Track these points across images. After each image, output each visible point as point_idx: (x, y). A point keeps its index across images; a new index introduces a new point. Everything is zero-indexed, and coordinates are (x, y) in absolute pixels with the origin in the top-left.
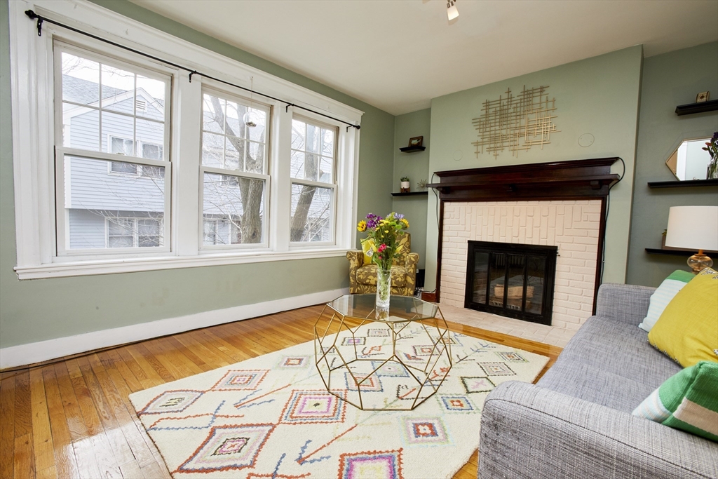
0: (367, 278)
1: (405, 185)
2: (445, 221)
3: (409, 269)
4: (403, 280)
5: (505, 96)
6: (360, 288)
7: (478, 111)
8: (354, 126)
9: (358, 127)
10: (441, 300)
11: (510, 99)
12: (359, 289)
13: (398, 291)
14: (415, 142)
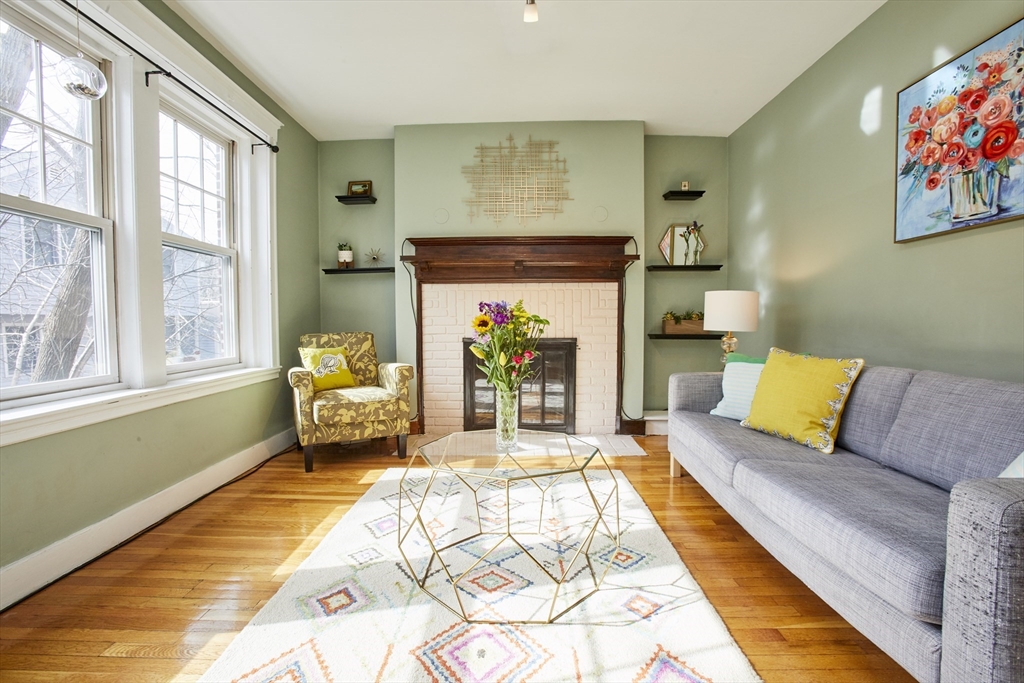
0: (335, 415)
1: (345, 256)
2: (425, 313)
3: (401, 389)
4: (396, 408)
5: (506, 144)
6: (321, 432)
7: (470, 157)
8: (269, 145)
9: (275, 149)
10: (427, 429)
11: (513, 148)
12: (318, 434)
13: (386, 426)
14: (358, 189)
